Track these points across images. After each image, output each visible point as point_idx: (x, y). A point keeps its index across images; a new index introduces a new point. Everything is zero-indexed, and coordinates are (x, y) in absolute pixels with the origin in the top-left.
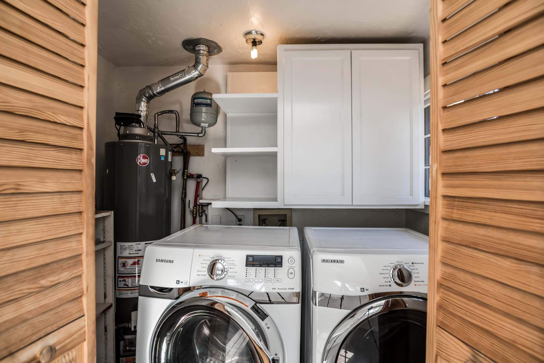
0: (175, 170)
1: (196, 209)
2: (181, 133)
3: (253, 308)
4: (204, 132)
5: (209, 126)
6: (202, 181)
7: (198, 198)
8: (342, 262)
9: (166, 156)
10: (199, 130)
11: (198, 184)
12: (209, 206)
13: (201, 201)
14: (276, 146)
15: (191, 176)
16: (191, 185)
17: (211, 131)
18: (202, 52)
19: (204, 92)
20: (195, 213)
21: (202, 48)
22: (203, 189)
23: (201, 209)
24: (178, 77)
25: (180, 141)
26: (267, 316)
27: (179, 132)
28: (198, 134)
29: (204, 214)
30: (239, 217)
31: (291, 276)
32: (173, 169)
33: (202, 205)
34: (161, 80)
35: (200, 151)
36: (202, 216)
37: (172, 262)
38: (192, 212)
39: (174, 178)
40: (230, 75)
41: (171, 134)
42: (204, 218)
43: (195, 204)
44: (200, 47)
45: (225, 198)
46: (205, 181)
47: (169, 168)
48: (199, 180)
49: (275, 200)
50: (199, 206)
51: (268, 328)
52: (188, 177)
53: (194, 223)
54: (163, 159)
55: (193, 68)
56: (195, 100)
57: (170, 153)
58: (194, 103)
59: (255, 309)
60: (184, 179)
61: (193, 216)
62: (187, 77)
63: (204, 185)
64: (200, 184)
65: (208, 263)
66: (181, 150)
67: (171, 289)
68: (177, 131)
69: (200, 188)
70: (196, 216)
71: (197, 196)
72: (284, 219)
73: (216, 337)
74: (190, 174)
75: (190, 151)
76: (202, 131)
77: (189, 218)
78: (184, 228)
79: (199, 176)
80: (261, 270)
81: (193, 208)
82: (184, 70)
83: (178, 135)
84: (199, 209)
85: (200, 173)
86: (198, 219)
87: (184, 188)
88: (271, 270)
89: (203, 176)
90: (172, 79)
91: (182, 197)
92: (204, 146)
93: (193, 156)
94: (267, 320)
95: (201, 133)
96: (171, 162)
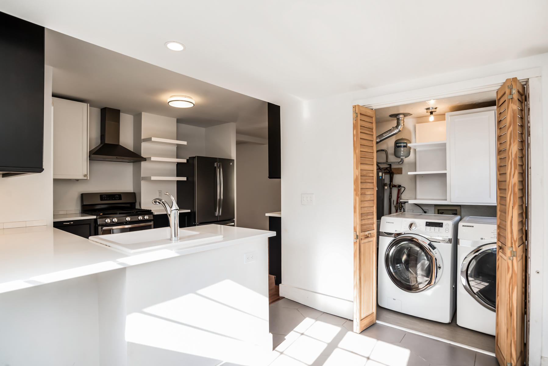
0: (386, 183)
1: (398, 204)
2: (389, 162)
3: (429, 244)
4: (402, 161)
5: (405, 158)
6: (401, 189)
7: (399, 199)
8: (473, 227)
9: (382, 176)
10: (399, 160)
11: (399, 191)
12: (406, 203)
13: (401, 201)
14: (446, 170)
15: (395, 186)
16: (395, 191)
17: (406, 160)
18: (400, 119)
19: (402, 139)
20: (397, 207)
21: (400, 117)
22: (402, 194)
23: (400, 206)
24: (388, 134)
25: (388, 166)
26: (436, 248)
27: (388, 162)
28: (399, 162)
29: (402, 208)
30: (425, 211)
31: (447, 232)
32: (385, 182)
33: (401, 203)
34: (379, 136)
35: (400, 171)
36: (401, 209)
37: (393, 223)
38: (396, 207)
39: (386, 188)
40: (417, 125)
41: (384, 163)
42: (402, 210)
43: (397, 203)
44: (399, 116)
45: (416, 199)
46: (403, 189)
47: (383, 182)
48: (399, 188)
49: (446, 200)
50: (399, 203)
51: (436, 253)
52: (393, 186)
53: (397, 212)
54: (380, 178)
55: (396, 128)
56: (397, 145)
57: (384, 174)
58: (396, 146)
59: (430, 245)
60: (390, 188)
61: (396, 209)
62: (392, 133)
63: (402, 191)
64: (400, 191)
65: (409, 224)
66: (388, 172)
67: (393, 234)
68: (387, 162)
69: (400, 193)
70: (398, 209)
71: (398, 197)
72: (456, 213)
73: (411, 269)
74: (394, 185)
75: (394, 172)
76: (401, 161)
77: (393, 209)
78: (391, 214)
79: (400, 186)
80: (433, 228)
81: (396, 204)
82: (390, 130)
83: (387, 164)
84: (399, 205)
85: (400, 185)
86: (399, 210)
87: (391, 193)
88: (437, 228)
89: (402, 186)
90: (384, 135)
91: (389, 198)
92: (402, 168)
93: (395, 174)
94: (435, 250)
95: (401, 162)
96: (384, 179)
